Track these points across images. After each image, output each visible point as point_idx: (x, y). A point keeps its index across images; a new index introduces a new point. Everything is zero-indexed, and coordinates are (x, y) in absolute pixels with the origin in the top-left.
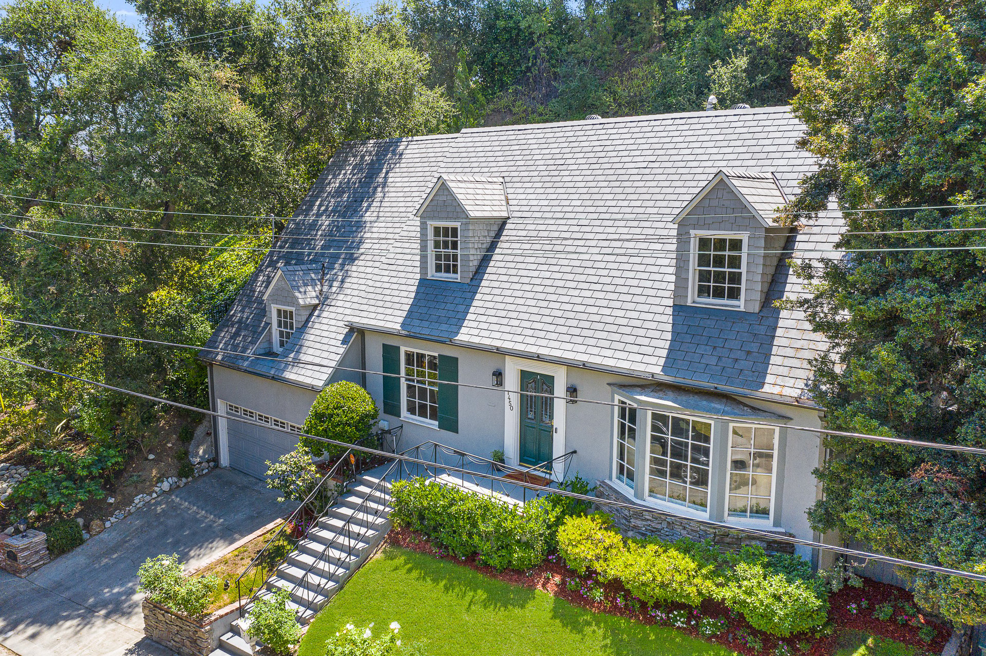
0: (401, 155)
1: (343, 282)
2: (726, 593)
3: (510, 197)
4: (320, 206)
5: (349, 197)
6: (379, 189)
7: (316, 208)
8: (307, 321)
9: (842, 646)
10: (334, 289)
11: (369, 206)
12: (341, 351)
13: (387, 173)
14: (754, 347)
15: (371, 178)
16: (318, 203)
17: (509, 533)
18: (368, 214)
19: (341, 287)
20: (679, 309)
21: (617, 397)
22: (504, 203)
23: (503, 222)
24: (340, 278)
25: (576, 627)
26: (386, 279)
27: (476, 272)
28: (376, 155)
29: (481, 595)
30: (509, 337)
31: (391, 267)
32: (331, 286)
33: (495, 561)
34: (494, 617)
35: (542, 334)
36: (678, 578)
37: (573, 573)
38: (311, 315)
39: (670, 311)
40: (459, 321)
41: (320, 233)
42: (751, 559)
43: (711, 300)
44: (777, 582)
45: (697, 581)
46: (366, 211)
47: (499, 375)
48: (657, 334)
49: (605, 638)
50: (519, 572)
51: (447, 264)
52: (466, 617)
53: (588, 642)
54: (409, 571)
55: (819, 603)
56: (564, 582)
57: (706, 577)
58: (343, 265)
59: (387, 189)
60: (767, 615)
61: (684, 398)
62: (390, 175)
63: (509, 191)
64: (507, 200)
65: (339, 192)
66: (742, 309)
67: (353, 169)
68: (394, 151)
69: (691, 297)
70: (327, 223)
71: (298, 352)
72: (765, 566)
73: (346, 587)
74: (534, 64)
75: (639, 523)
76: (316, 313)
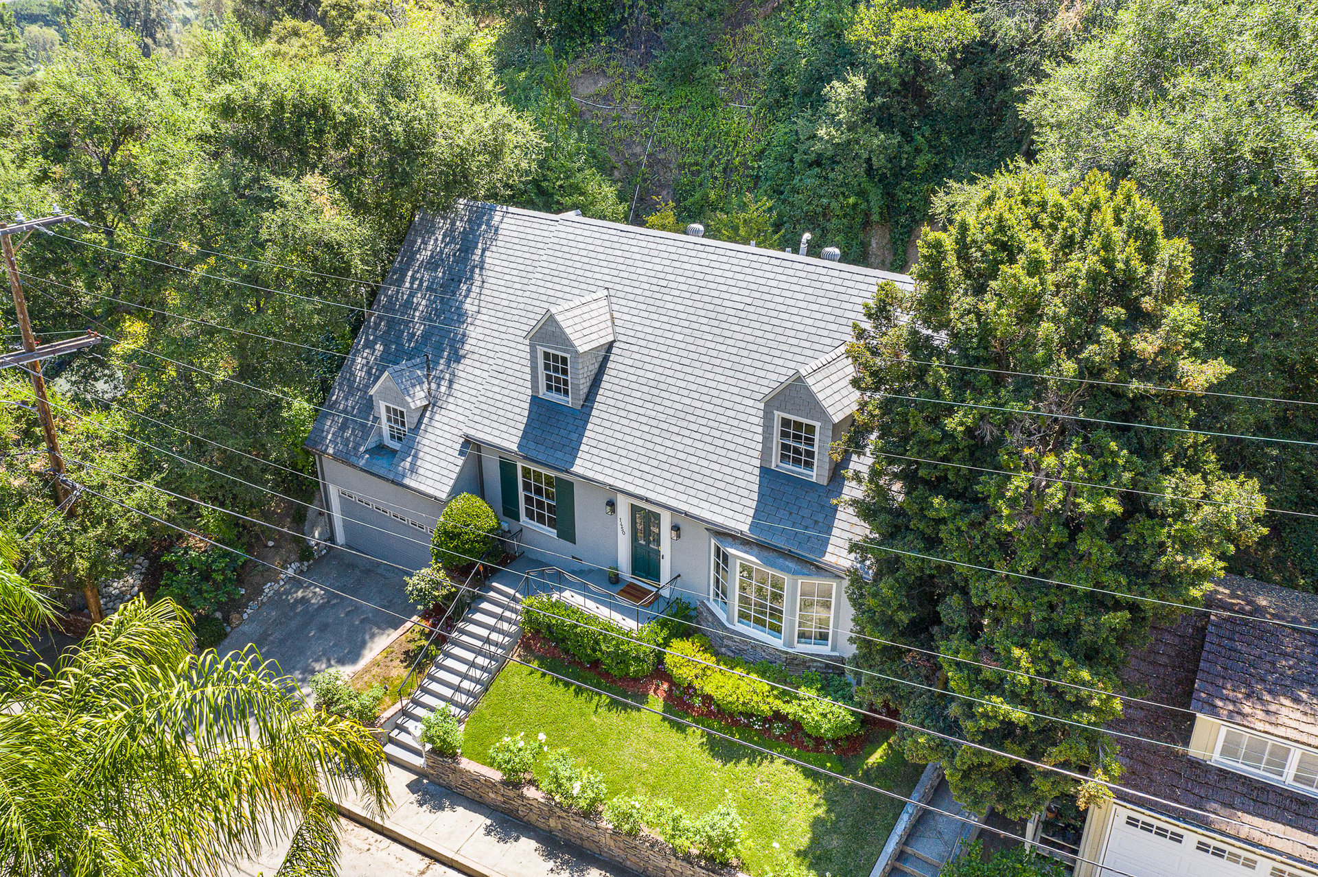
0: (497, 229)
1: (451, 382)
2: (790, 709)
3: (616, 315)
4: (413, 278)
5: (444, 273)
6: (477, 271)
7: (408, 279)
8: (420, 422)
9: (871, 742)
10: (443, 389)
11: (469, 290)
12: (460, 461)
13: (484, 250)
14: (820, 518)
15: (466, 251)
16: (410, 273)
17: (626, 653)
18: (469, 300)
19: (450, 387)
20: (765, 471)
21: (713, 541)
22: (609, 323)
23: (610, 346)
24: (447, 376)
25: (681, 728)
26: (497, 389)
27: (586, 400)
28: (470, 221)
29: (605, 699)
30: (620, 475)
31: (500, 376)
32: (439, 385)
33: (615, 672)
34: (616, 719)
35: (649, 477)
36: (755, 698)
37: (678, 686)
38: (422, 416)
39: (757, 472)
40: (574, 451)
41: (417, 314)
42: (809, 683)
43: (790, 467)
44: (826, 704)
45: (770, 700)
46: (466, 296)
47: (611, 504)
48: (746, 493)
49: (702, 737)
50: (636, 680)
51: (559, 386)
52: (594, 719)
53: (690, 739)
54: (544, 675)
55: (853, 719)
56: (670, 690)
57: (776, 697)
58: (449, 360)
59: (484, 273)
60: (817, 727)
61: (766, 554)
62: (487, 253)
63: (615, 307)
64: (613, 318)
65: (432, 264)
66: (814, 480)
67: (445, 236)
68: (488, 225)
69: (775, 463)
70: (424, 302)
71: (416, 456)
72: (818, 690)
73: (491, 689)
74: (630, 15)
75: (730, 643)
76: (428, 414)
